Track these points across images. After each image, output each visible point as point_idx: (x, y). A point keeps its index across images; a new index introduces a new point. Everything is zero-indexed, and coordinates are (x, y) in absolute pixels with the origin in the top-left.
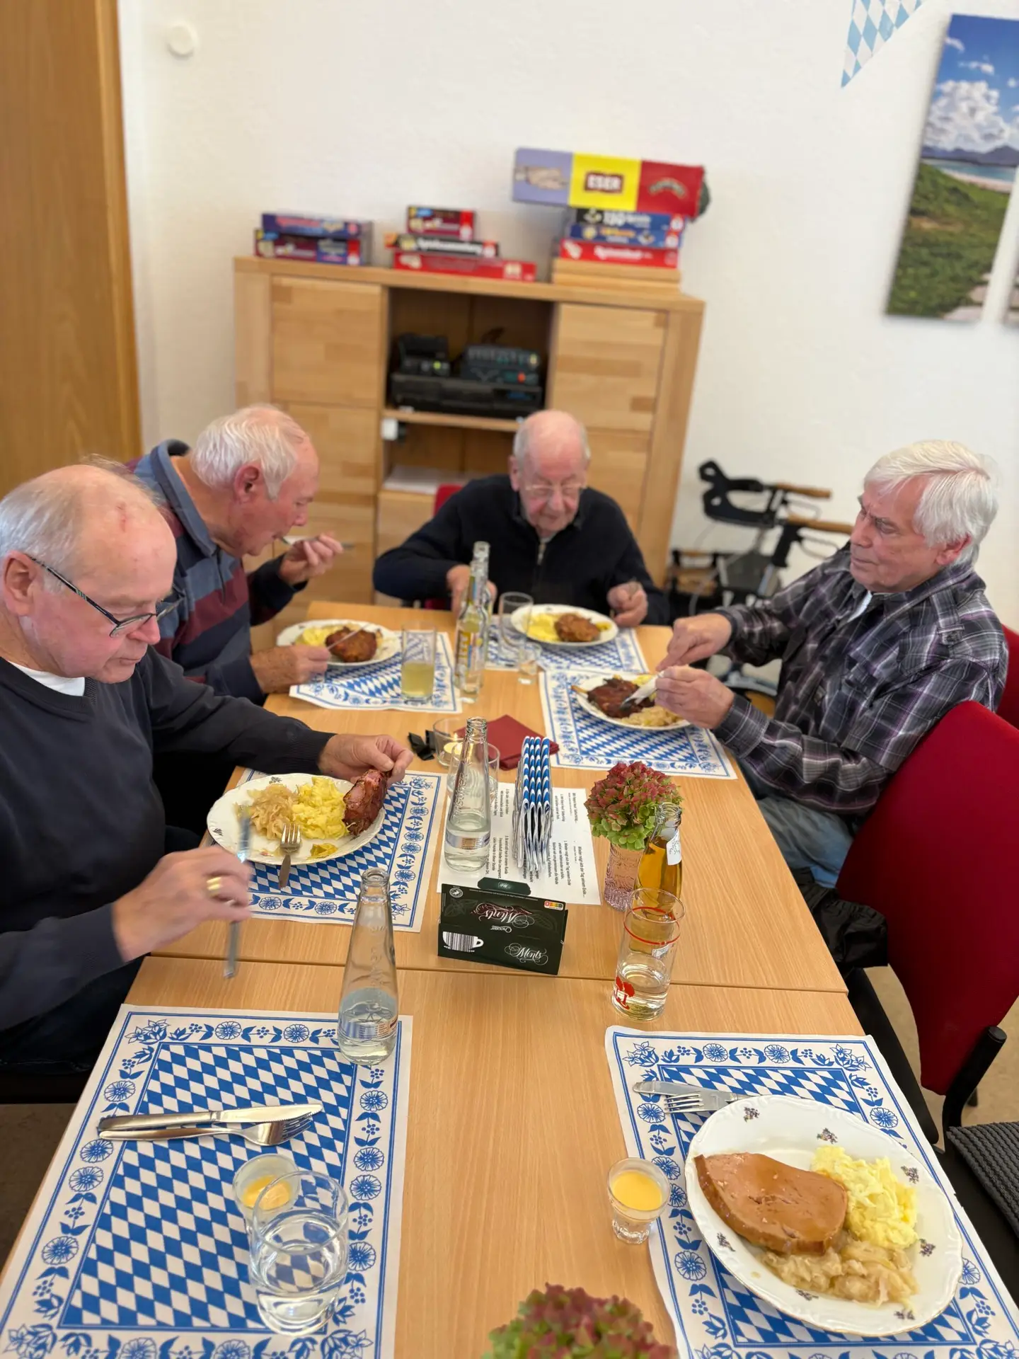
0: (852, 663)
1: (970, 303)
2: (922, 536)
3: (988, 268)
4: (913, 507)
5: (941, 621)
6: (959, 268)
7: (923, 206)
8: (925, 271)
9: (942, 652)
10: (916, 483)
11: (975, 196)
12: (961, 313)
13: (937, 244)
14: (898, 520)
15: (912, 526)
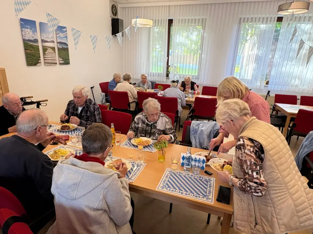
0: (84, 116)
1: (39, 63)
2: (84, 97)
3: (40, 57)
4: (82, 94)
5: (91, 105)
6: (36, 57)
7: (27, 48)
8: (31, 58)
9: (94, 109)
10: (81, 91)
11: (34, 46)
12: (38, 64)
13: (31, 54)
14: (81, 96)
15: (83, 96)
